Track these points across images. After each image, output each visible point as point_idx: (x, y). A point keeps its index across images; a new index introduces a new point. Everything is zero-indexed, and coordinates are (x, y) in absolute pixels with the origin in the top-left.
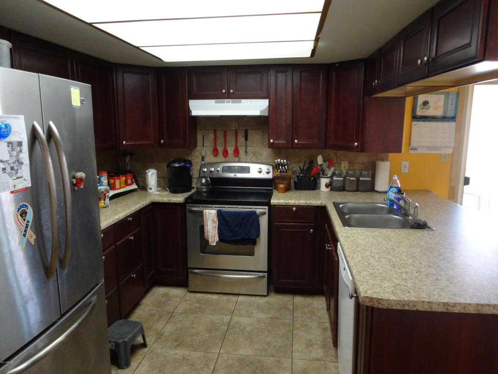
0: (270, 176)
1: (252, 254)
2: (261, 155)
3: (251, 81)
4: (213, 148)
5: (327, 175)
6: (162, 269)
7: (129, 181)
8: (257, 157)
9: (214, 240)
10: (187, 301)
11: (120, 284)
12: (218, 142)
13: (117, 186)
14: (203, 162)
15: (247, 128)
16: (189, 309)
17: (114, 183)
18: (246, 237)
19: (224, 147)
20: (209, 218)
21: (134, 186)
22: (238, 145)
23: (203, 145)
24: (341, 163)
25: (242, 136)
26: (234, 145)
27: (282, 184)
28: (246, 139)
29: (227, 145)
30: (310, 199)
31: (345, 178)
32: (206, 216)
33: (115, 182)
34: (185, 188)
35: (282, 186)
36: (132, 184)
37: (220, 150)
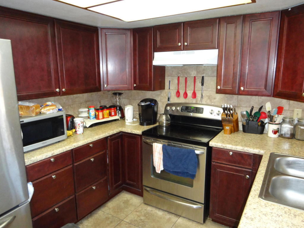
0: (219, 118)
1: (191, 185)
2: (215, 99)
3: (203, 34)
4: (177, 91)
5: (275, 122)
6: (128, 181)
7: (113, 114)
8: (211, 100)
9: (159, 169)
10: (138, 212)
11: (77, 194)
12: (180, 86)
13: (101, 116)
14: (169, 102)
15: (204, 75)
16: (135, 221)
17: (98, 115)
18: (186, 171)
19: (185, 91)
20: (157, 150)
21: (117, 117)
22: (196, 89)
23: (169, 89)
24: (293, 111)
25: (200, 82)
26: (193, 89)
27: (228, 126)
28: (202, 84)
29: (187, 89)
30: (249, 146)
31: (295, 126)
32: (154, 148)
33: (98, 113)
34: (149, 122)
35: (227, 128)
36: (115, 115)
37: (182, 92)
